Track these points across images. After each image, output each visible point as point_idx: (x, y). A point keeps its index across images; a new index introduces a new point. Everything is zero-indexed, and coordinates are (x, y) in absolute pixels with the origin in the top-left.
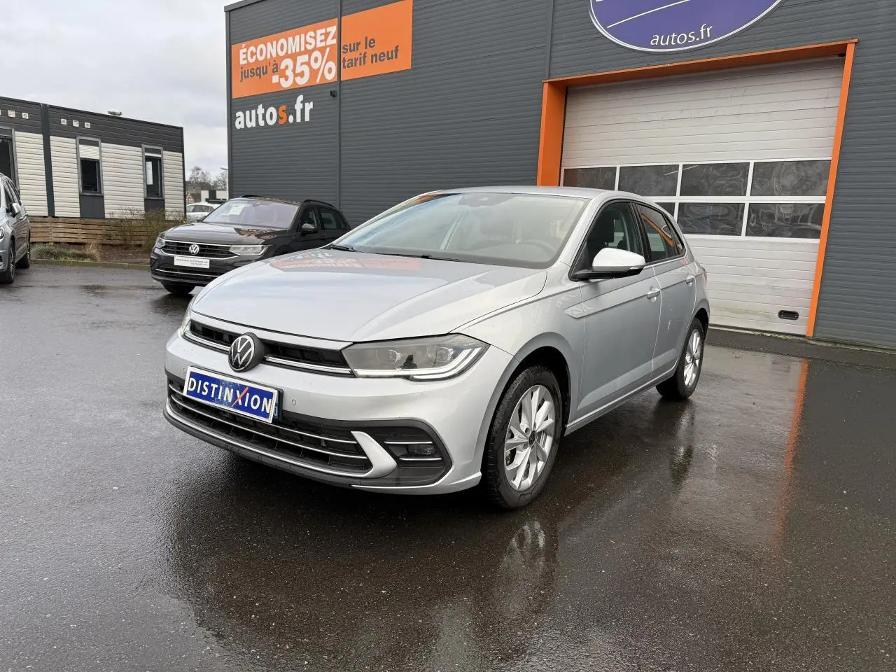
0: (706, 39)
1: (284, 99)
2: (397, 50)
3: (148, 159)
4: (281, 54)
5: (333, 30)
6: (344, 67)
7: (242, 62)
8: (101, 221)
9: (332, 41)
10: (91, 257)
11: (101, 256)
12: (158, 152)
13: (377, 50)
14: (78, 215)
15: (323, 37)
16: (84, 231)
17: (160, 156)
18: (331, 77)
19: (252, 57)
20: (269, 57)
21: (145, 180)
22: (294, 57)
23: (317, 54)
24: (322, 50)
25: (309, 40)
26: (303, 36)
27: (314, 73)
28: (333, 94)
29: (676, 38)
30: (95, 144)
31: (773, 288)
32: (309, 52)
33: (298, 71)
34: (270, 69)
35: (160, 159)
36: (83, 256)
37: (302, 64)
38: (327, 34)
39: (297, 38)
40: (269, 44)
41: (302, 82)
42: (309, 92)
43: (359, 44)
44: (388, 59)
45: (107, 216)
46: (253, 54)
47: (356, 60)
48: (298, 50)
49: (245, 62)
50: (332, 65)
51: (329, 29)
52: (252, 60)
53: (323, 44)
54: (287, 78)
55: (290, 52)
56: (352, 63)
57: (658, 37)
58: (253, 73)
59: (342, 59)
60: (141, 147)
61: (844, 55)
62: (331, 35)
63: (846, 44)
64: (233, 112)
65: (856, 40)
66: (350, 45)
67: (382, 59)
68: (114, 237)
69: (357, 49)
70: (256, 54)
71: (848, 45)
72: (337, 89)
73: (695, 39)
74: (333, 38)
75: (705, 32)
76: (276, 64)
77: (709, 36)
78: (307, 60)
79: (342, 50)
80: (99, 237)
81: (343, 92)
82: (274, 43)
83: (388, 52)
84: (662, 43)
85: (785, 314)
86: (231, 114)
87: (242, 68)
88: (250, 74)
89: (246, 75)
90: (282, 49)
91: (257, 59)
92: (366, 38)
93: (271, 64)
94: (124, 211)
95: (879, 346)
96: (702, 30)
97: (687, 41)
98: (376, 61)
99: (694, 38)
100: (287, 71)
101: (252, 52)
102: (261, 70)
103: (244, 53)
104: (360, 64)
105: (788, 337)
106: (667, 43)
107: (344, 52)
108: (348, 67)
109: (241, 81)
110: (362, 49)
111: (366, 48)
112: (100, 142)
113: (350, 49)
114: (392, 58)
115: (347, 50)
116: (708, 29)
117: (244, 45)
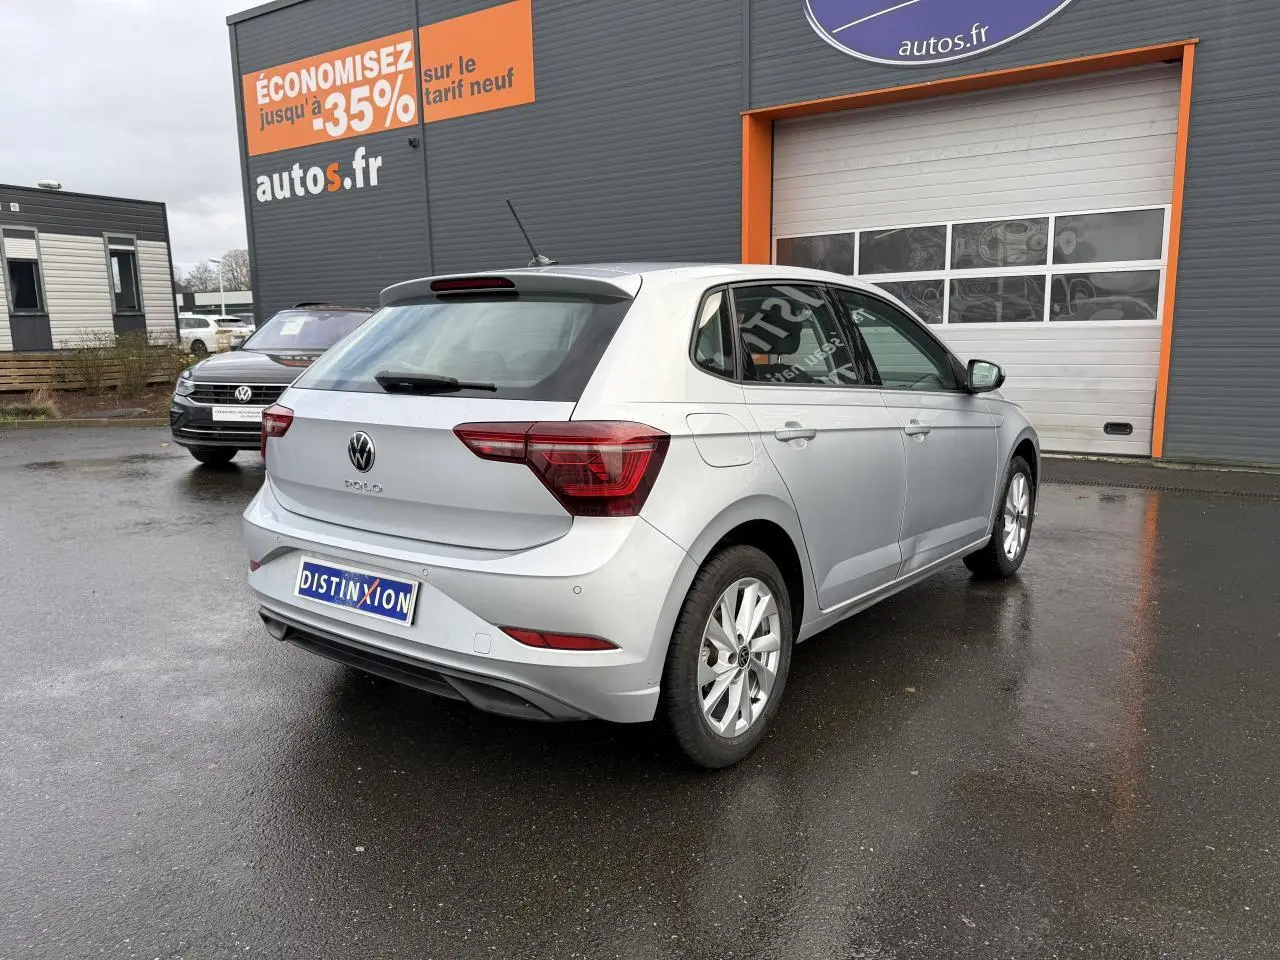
0: (980, 45)
1: (334, 155)
2: (510, 75)
3: (113, 253)
4: (325, 86)
5: (406, 47)
6: (429, 103)
7: (262, 101)
8: (47, 354)
9: (406, 65)
10: (44, 412)
11: (60, 409)
12: (130, 242)
13: (478, 76)
14: (10, 347)
15: (391, 59)
16: (22, 372)
17: (131, 248)
18: (408, 118)
19: (277, 92)
20: (305, 91)
21: (112, 286)
22: (346, 89)
23: (383, 84)
24: (391, 78)
25: (368, 63)
26: (358, 58)
27: (380, 112)
28: (413, 144)
29: (936, 45)
30: (30, 235)
31: (1095, 392)
32: (371, 83)
33: (354, 110)
34: (308, 110)
35: (133, 254)
36: (34, 412)
37: (360, 100)
38: (397, 55)
39: (349, 61)
40: (304, 72)
41: (361, 127)
42: (374, 142)
43: (449, 67)
44: (498, 88)
45: (56, 346)
46: (278, 88)
47: (447, 91)
48: (352, 80)
49: (267, 100)
50: (410, 101)
51: (399, 47)
52: (277, 98)
53: (392, 69)
54: (336, 122)
55: (338, 83)
56: (441, 96)
57: (909, 43)
58: (281, 116)
59: (424, 91)
60: (101, 236)
61: (1180, 60)
62: (404, 56)
63: (1183, 46)
64: (252, 176)
65: (1197, 40)
66: (436, 69)
67: (488, 88)
68: (71, 377)
69: (448, 76)
70: (282, 87)
71: (1186, 47)
72: (418, 136)
73: (965, 45)
74: (407, 60)
75: (979, 35)
76: (318, 102)
77: (984, 40)
78: (367, 94)
79: (423, 78)
80: (46, 379)
81: (428, 140)
82: (313, 69)
83: (497, 78)
84: (915, 53)
85: (1114, 428)
86: (249, 179)
87: (262, 110)
88: (275, 118)
89: (270, 119)
90: (326, 78)
91: (285, 94)
92: (461, 58)
93: (310, 102)
94: (85, 336)
95: (1255, 465)
96: (974, 32)
97: (953, 47)
98: (479, 92)
99: (962, 43)
100: (336, 112)
101: (276, 84)
102: (294, 111)
103: (263, 87)
104: (454, 98)
105: (1121, 459)
106: (924, 52)
107: (426, 81)
108: (435, 101)
109: (262, 129)
110: (455, 74)
111: (462, 73)
112: (36, 233)
113: (436, 74)
114: (504, 86)
115: (430, 76)
116: (983, 31)
117: (262, 76)
